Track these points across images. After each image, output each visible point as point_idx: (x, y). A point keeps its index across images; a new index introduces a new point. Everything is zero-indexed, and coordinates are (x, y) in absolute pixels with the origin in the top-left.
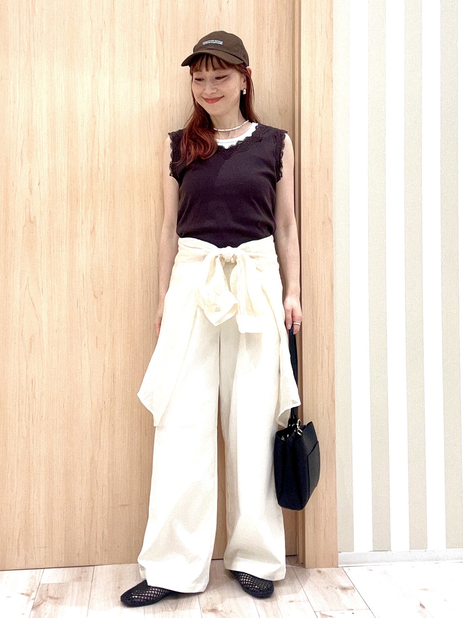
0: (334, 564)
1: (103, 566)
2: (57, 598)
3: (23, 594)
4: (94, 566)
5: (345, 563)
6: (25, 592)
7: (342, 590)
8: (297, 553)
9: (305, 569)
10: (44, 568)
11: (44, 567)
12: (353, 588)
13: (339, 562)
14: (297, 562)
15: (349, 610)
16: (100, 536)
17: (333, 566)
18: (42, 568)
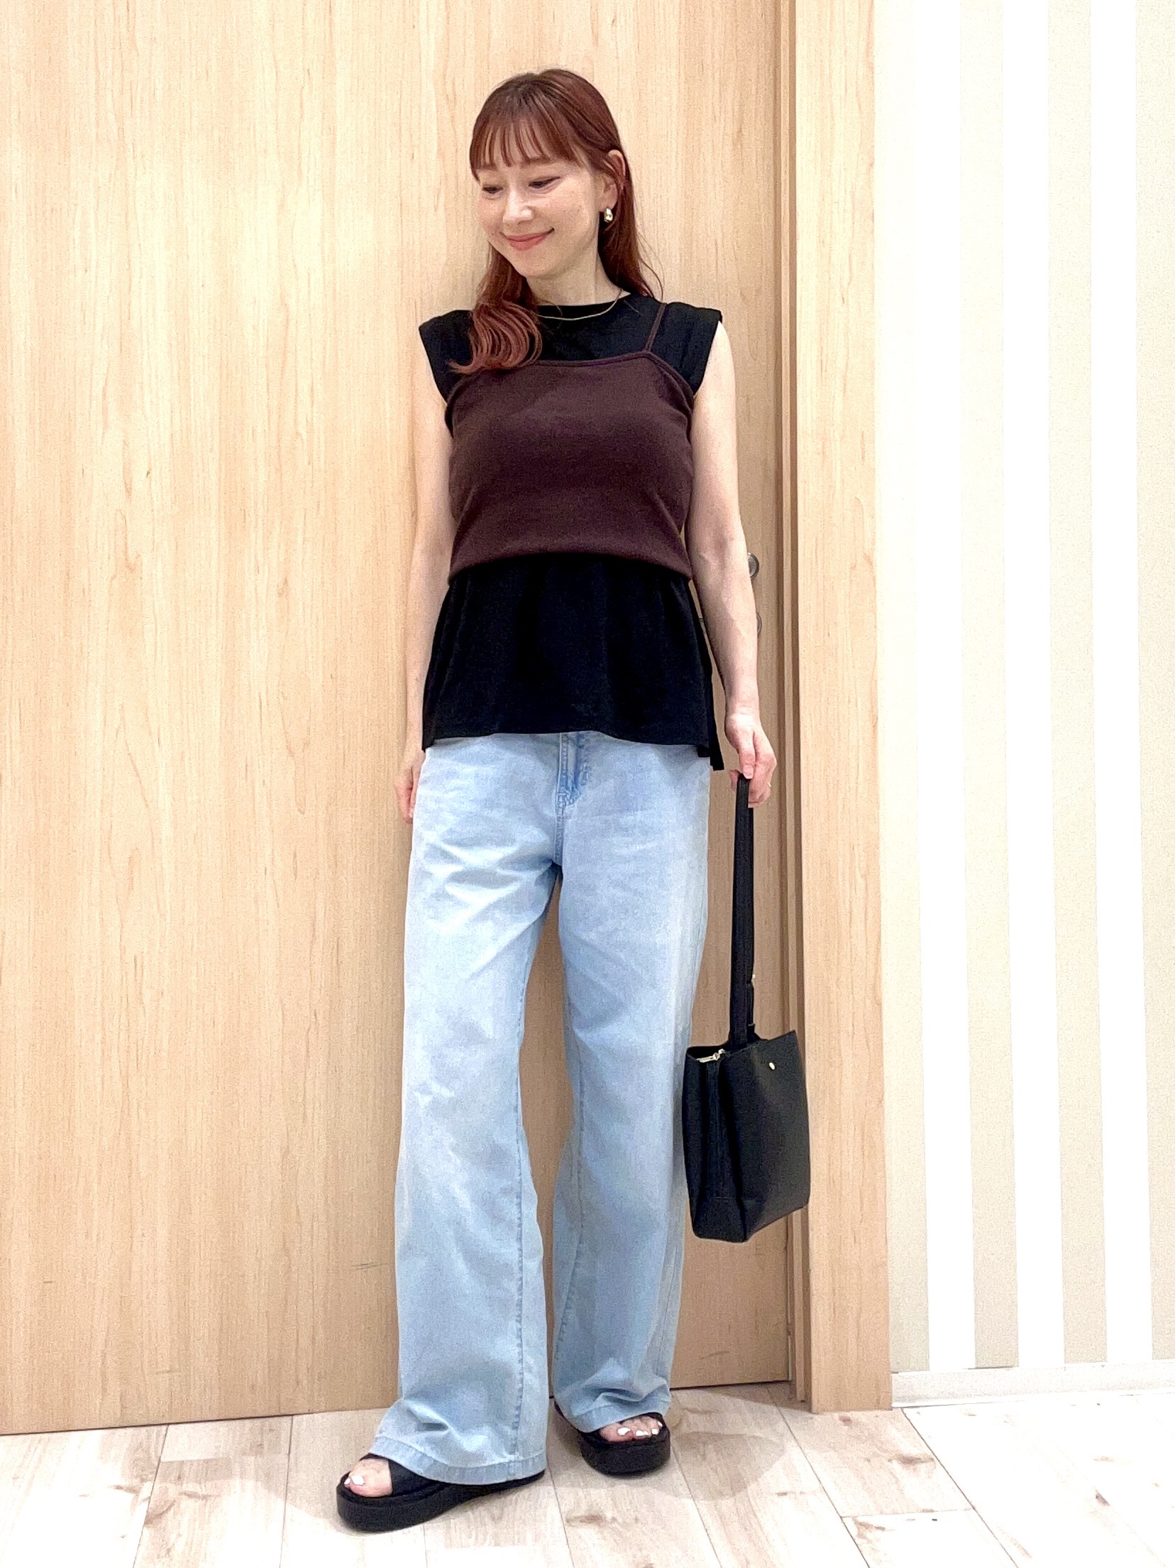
0: (880, 1400)
1: (316, 1415)
2: (205, 1497)
3: (119, 1488)
4: (292, 1415)
5: (910, 1401)
6: (124, 1483)
7: (904, 1463)
8: (788, 1377)
9: (810, 1415)
10: (169, 1424)
11: (170, 1421)
12: (933, 1459)
13: (894, 1394)
14: (790, 1399)
15: (924, 1511)
16: (305, 1342)
17: (878, 1406)
18: (163, 1422)
